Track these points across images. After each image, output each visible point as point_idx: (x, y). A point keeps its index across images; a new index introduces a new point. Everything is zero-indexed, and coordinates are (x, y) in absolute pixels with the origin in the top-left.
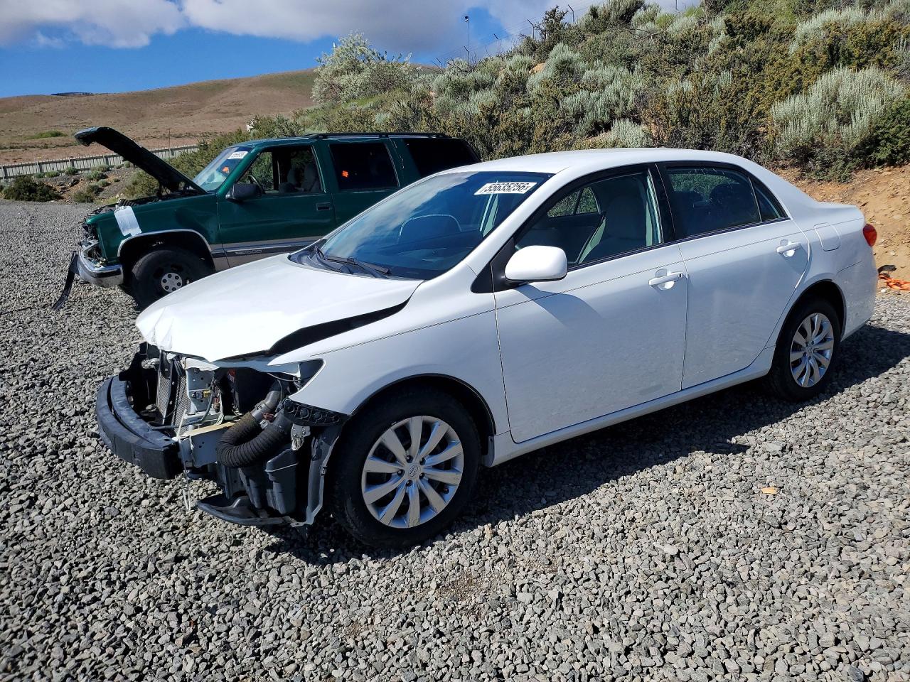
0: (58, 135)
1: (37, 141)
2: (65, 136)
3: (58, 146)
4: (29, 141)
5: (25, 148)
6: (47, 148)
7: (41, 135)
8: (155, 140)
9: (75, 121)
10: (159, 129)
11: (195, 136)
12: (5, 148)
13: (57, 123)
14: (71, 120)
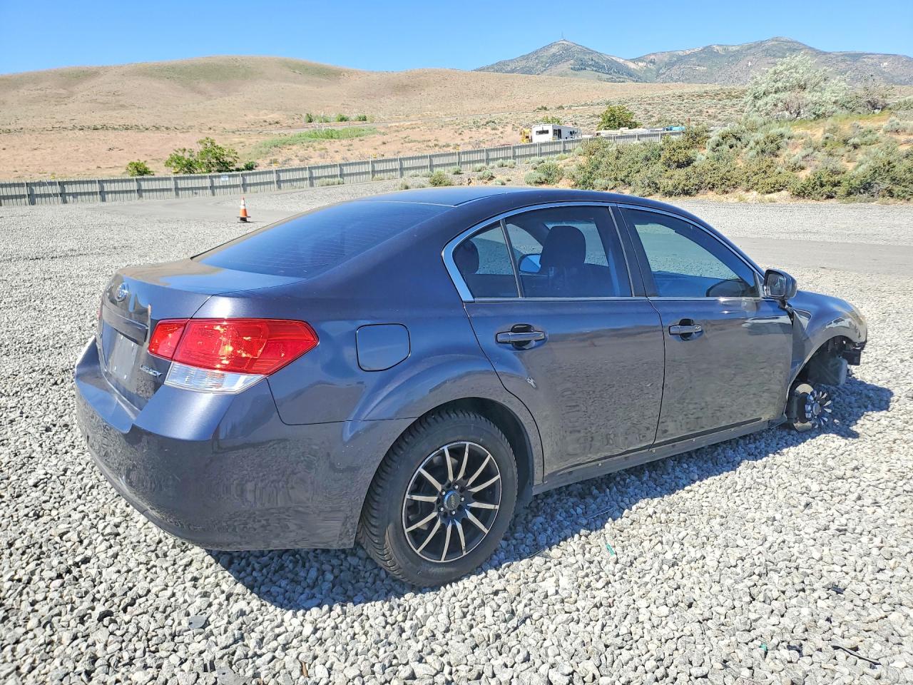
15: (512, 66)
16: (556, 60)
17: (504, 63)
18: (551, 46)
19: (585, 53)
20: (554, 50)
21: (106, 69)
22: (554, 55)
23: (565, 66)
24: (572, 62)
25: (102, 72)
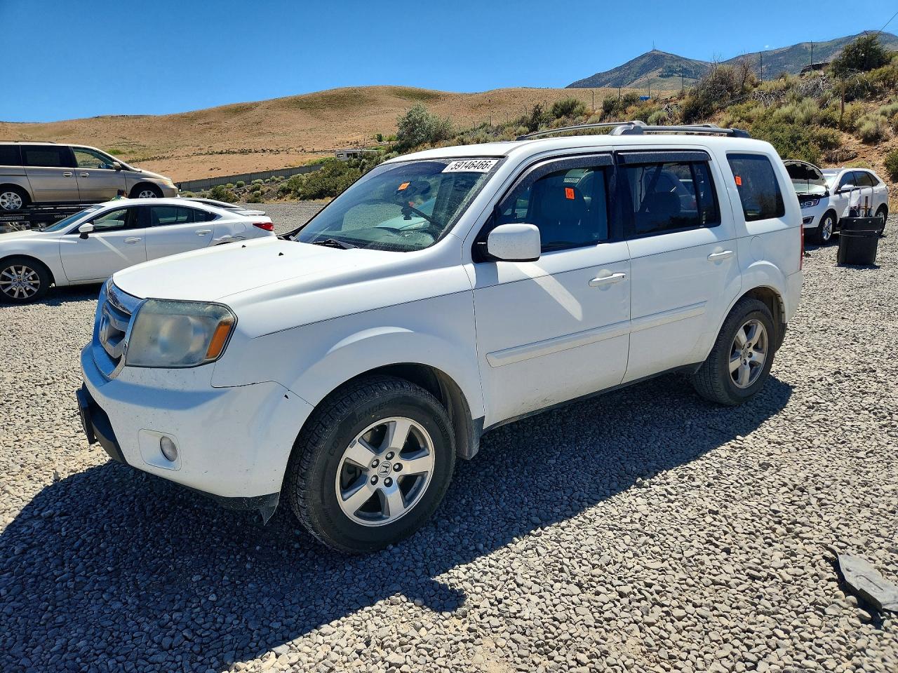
9: (125, 141)
13: (112, 143)
14: (122, 140)
15: (607, 77)
16: (645, 69)
17: (598, 75)
18: (643, 57)
19: (673, 62)
20: (644, 60)
21: (257, 105)
22: (644, 66)
23: (654, 74)
24: (661, 70)
25: (253, 107)
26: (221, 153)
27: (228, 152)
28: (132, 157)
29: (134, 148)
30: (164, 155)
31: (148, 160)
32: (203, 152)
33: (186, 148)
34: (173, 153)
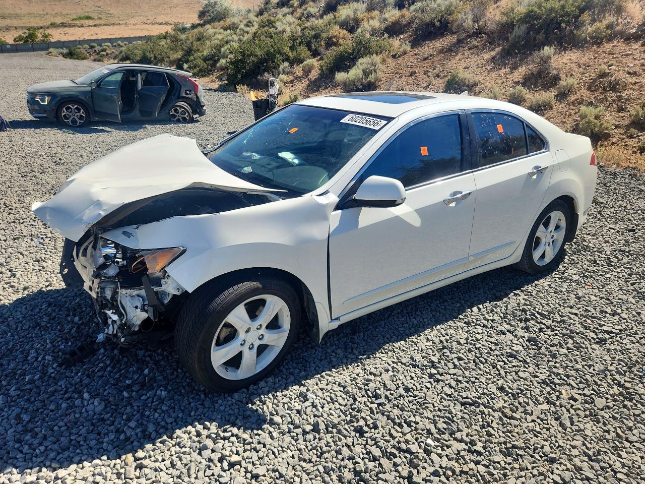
0: (88, 18)
1: (77, 22)
2: (94, 19)
3: (89, 26)
4: (73, 22)
5: (70, 26)
6: (82, 26)
7: (80, 18)
8: (146, 25)
9: (100, 9)
10: (150, 18)
11: (171, 24)
12: (59, 26)
13: (89, 10)
14: (97, 8)
26: (161, 24)
27: (167, 24)
28: (98, 22)
29: (103, 16)
30: (121, 22)
31: (108, 25)
32: (149, 22)
33: (138, 18)
34: (128, 21)
